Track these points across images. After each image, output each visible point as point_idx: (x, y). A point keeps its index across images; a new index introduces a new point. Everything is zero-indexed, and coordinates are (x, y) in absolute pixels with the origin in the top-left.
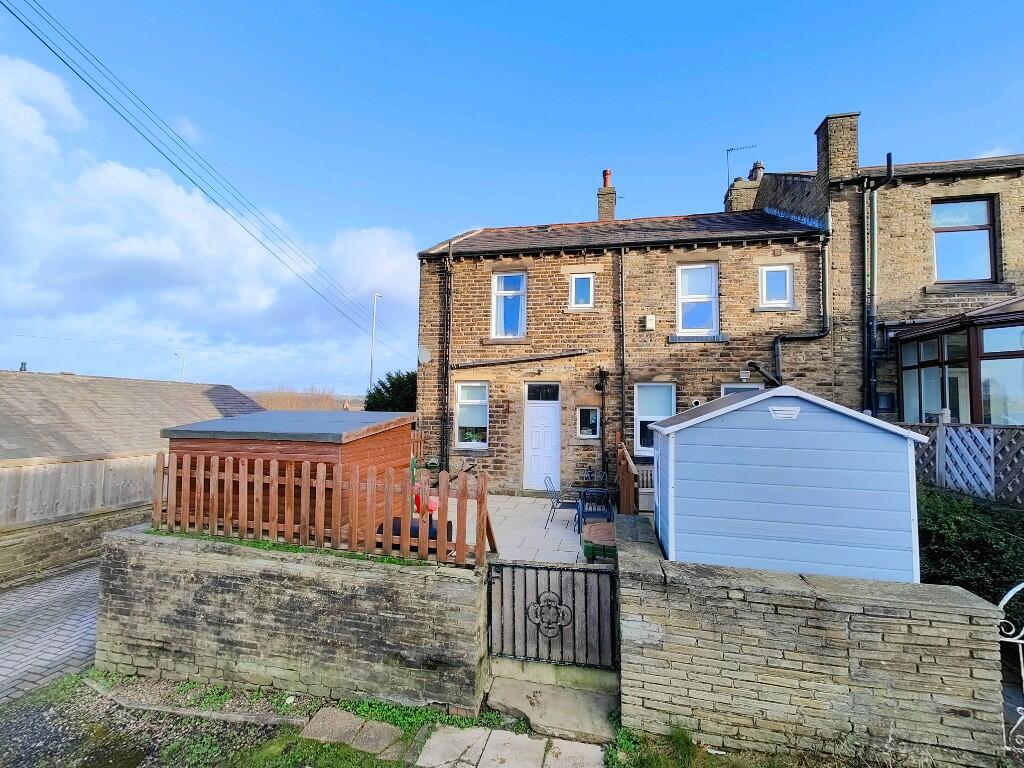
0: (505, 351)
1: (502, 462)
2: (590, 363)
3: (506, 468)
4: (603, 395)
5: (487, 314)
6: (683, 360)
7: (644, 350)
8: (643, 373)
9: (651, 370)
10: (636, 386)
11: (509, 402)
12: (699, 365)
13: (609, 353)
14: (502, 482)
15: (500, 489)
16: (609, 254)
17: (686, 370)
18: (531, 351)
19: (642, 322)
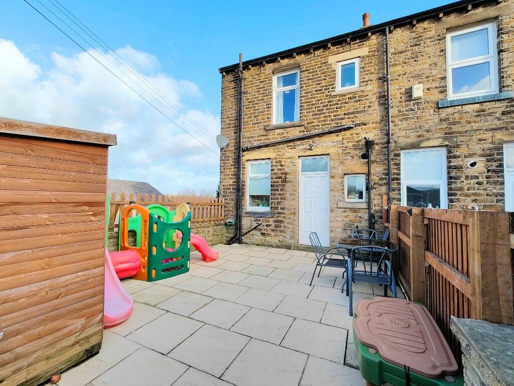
0: (283, 133)
1: (281, 222)
2: (355, 136)
3: (284, 227)
4: (369, 164)
5: (269, 106)
6: (454, 123)
7: (410, 118)
8: (409, 141)
9: (419, 136)
10: (402, 153)
11: (286, 174)
12: (475, 126)
13: (374, 125)
14: (281, 238)
15: (280, 244)
16: (374, 37)
17: (459, 132)
18: (304, 131)
19: (409, 93)
